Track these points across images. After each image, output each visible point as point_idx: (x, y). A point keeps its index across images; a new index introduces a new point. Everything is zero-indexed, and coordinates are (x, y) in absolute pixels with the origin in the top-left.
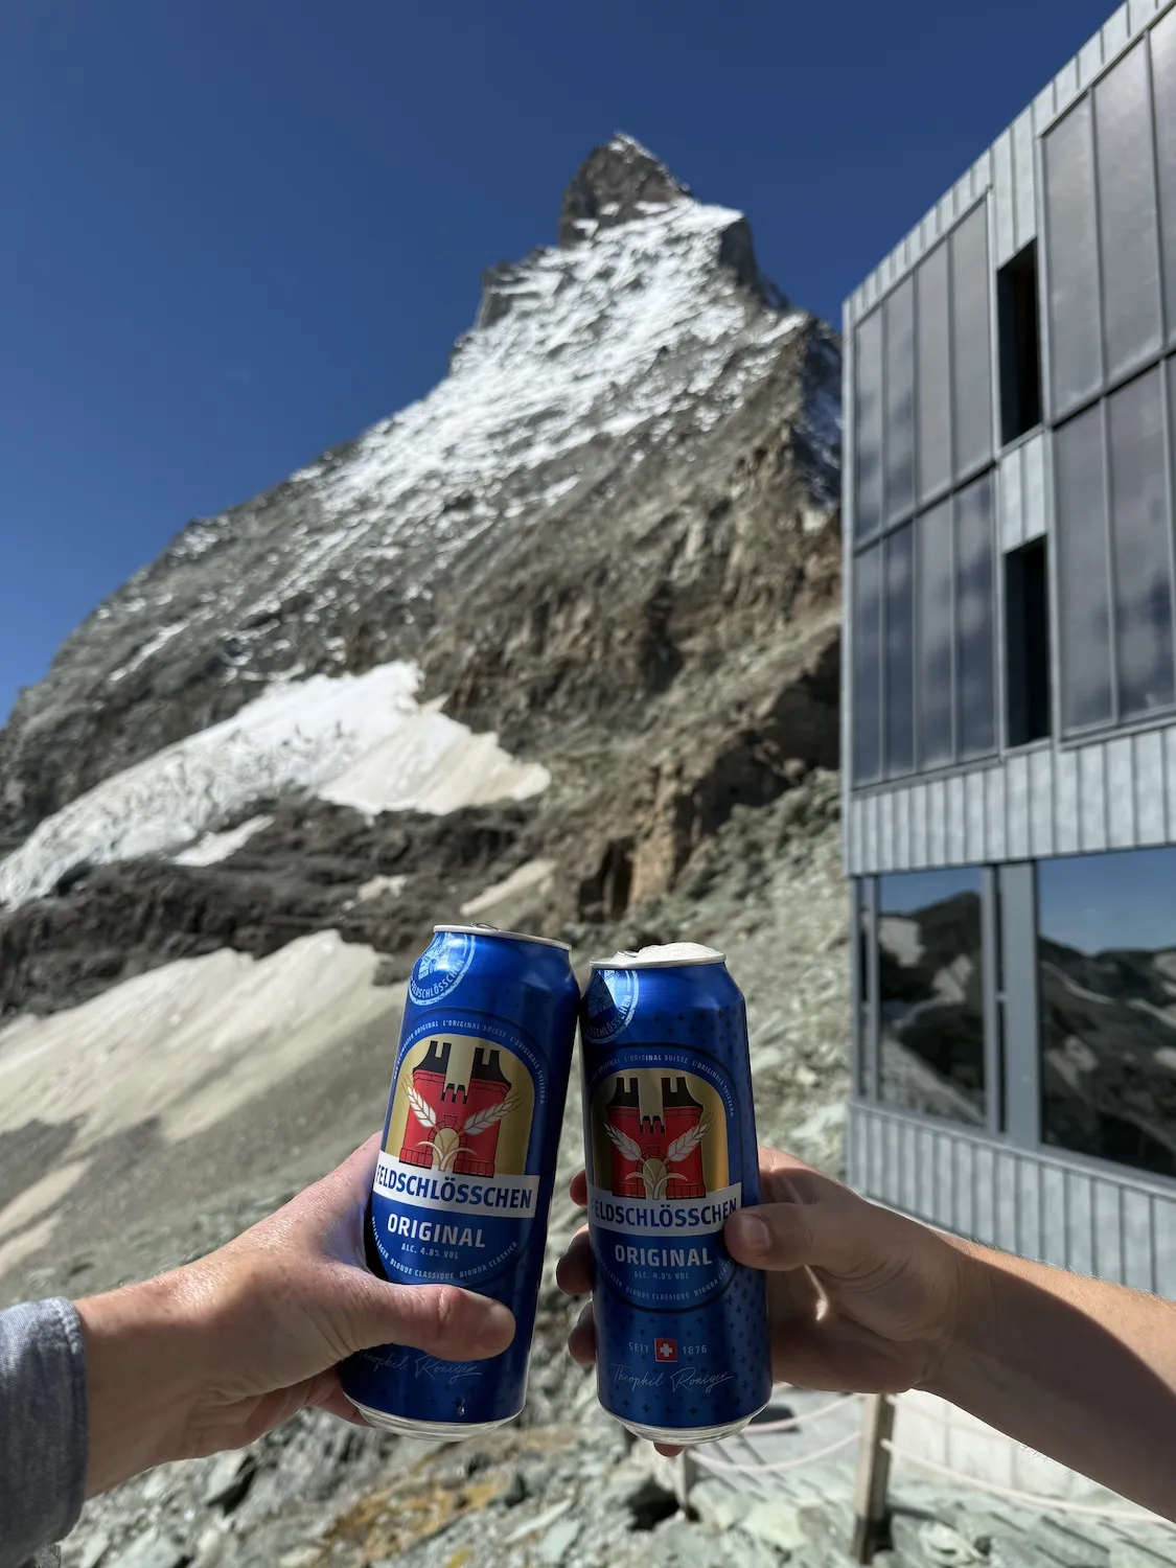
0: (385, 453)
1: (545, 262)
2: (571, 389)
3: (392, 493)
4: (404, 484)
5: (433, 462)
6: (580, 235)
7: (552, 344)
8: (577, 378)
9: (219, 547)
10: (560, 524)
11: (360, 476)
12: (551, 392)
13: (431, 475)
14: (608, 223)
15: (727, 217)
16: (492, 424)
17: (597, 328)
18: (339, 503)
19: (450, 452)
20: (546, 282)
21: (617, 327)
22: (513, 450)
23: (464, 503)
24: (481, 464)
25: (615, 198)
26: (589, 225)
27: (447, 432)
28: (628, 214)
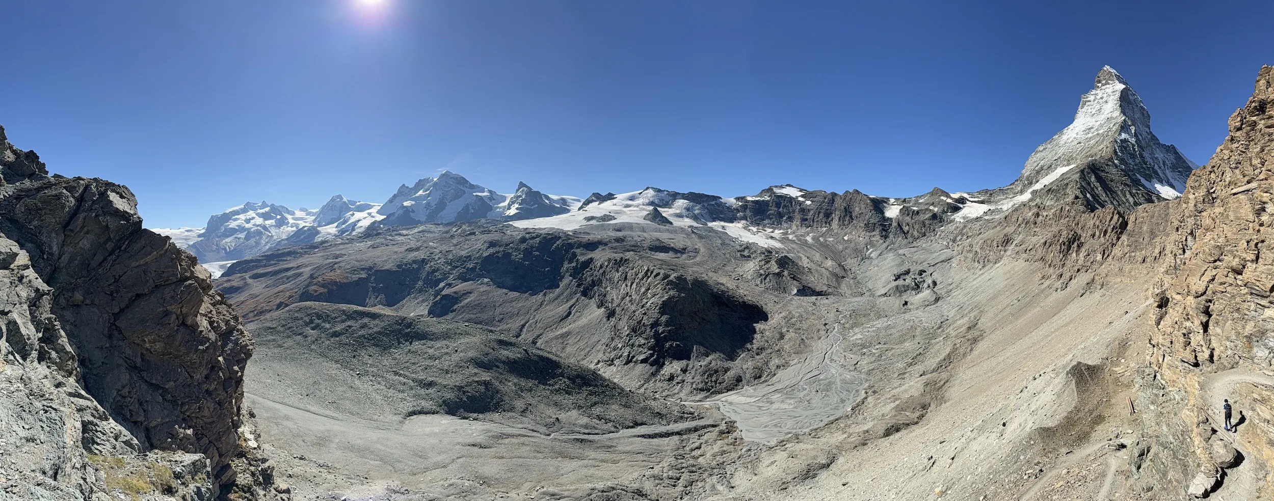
0: (1067, 134)
1: (1092, 93)
2: (1095, 123)
3: (1069, 141)
4: (1071, 140)
5: (1075, 135)
6: (1098, 87)
7: (1093, 113)
8: (1096, 121)
9: (1044, 149)
10: (1092, 147)
11: (1065, 137)
12: (1092, 124)
13: (1075, 138)
14: (1103, 85)
15: (1122, 86)
16: (1083, 129)
17: (1100, 110)
18: (1062, 142)
19: (1077, 134)
20: (1092, 98)
21: (1103, 111)
22: (1086, 134)
23: (1080, 143)
24: (1081, 136)
25: (1105, 79)
26: (1100, 85)
27: (1077, 130)
28: (1107, 83)
